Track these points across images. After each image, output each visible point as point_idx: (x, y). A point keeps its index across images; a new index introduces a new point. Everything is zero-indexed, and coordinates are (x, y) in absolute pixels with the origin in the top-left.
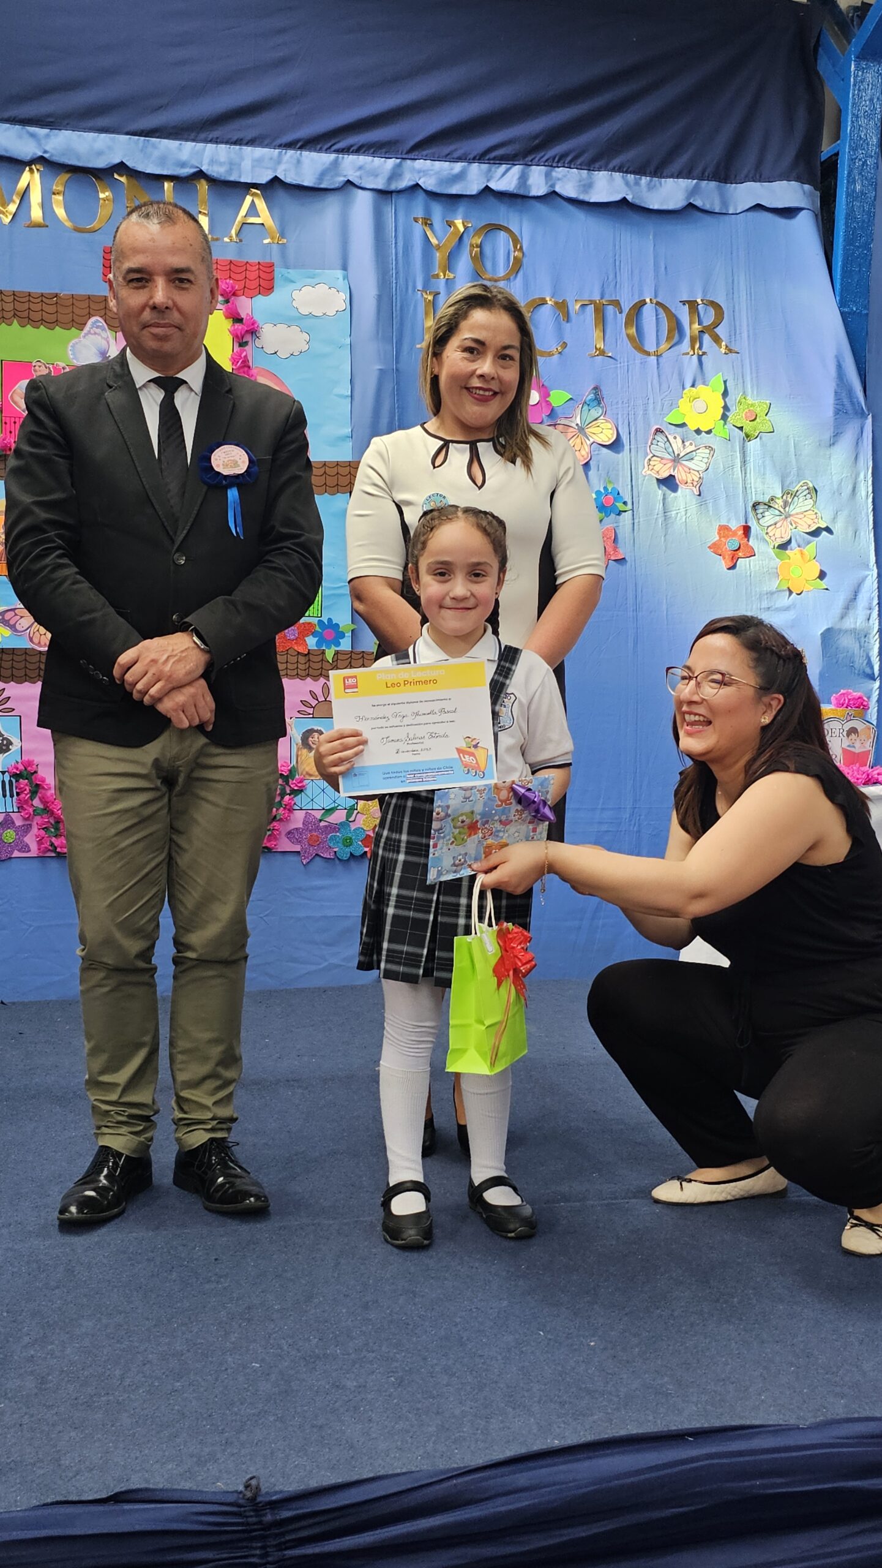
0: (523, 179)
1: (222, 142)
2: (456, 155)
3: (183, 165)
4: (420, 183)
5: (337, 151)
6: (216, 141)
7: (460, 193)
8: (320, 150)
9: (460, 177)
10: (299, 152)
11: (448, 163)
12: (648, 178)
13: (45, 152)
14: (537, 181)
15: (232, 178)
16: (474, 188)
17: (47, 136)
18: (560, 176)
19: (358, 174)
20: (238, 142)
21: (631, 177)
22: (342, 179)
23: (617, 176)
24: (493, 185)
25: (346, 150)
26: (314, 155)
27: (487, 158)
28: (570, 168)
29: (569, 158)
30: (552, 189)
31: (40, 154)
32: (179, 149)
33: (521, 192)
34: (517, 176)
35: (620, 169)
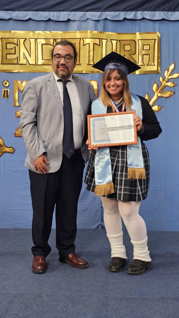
0: (135, 15)
1: (55, 11)
2: (117, 10)
3: (45, 18)
4: (107, 18)
5: (85, 11)
6: (54, 11)
7: (118, 20)
8: (81, 11)
9: (118, 15)
10: (75, 12)
11: (114, 12)
12: (171, 12)
13: (12, 17)
14: (139, 15)
15: (58, 20)
16: (122, 19)
17: (12, 13)
18: (145, 14)
19: (90, 16)
20: (60, 11)
21: (166, 12)
22: (86, 18)
23: (162, 12)
24: (127, 17)
25: (88, 11)
26: (79, 12)
27: (125, 10)
28: (148, 11)
29: (148, 9)
30: (143, 17)
31: (11, 18)
32: (45, 14)
33: (135, 19)
34: (133, 15)
35: (163, 10)
